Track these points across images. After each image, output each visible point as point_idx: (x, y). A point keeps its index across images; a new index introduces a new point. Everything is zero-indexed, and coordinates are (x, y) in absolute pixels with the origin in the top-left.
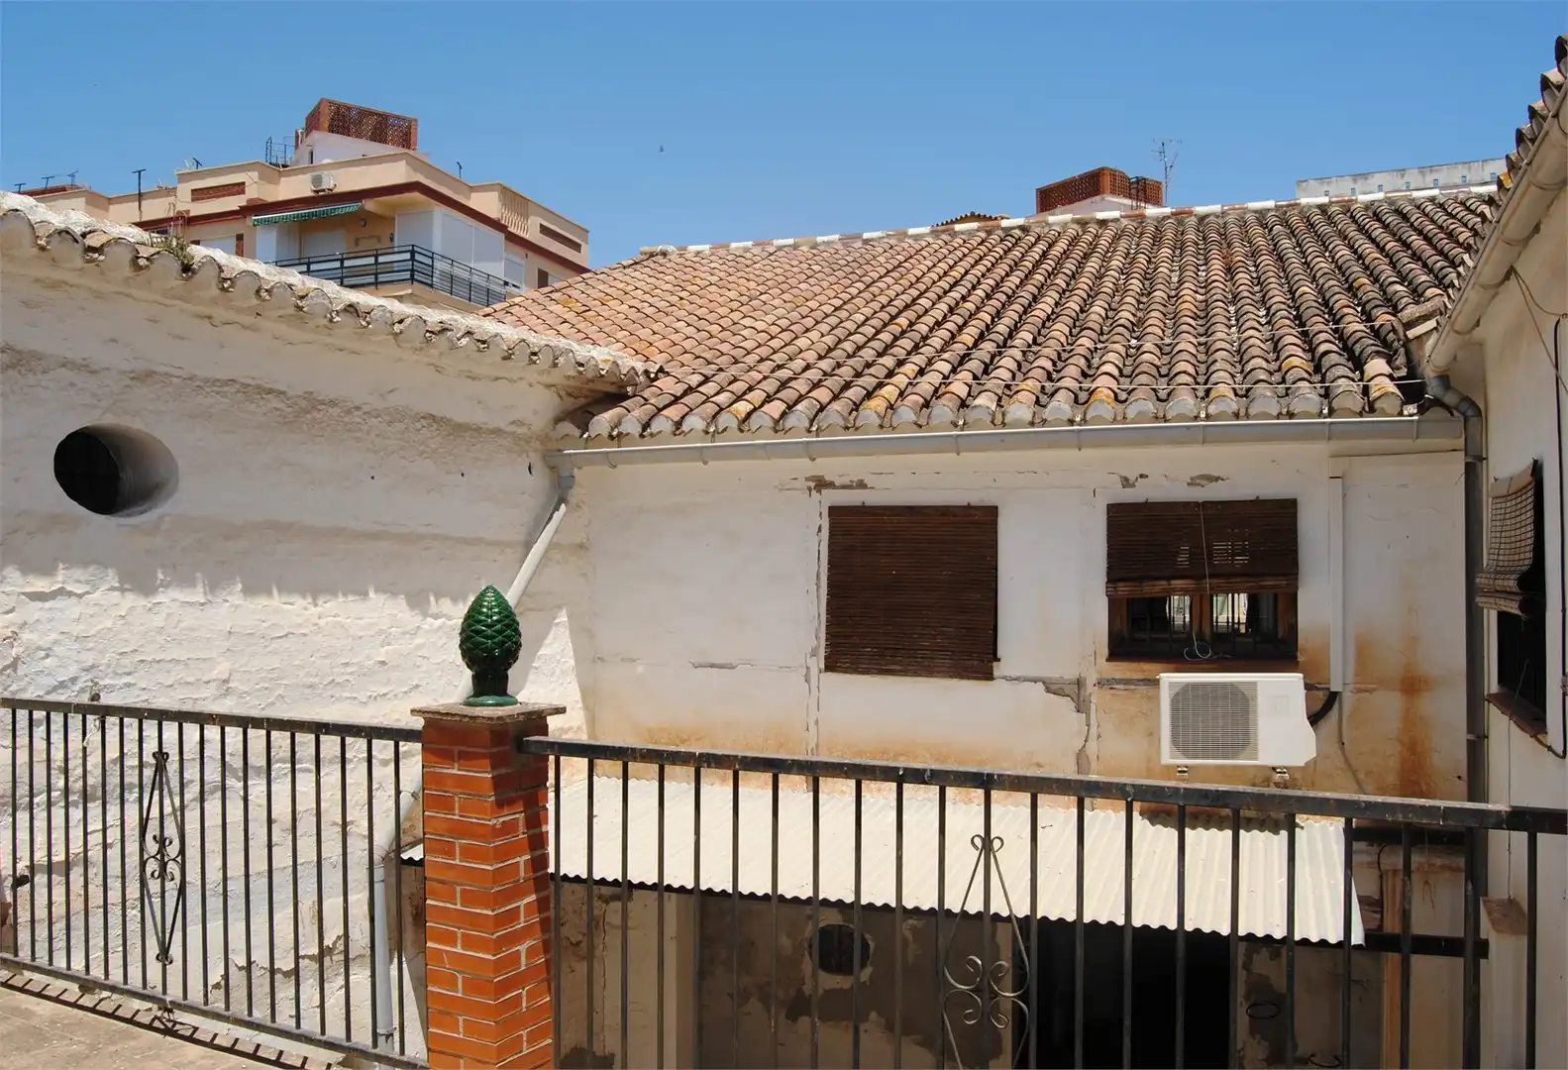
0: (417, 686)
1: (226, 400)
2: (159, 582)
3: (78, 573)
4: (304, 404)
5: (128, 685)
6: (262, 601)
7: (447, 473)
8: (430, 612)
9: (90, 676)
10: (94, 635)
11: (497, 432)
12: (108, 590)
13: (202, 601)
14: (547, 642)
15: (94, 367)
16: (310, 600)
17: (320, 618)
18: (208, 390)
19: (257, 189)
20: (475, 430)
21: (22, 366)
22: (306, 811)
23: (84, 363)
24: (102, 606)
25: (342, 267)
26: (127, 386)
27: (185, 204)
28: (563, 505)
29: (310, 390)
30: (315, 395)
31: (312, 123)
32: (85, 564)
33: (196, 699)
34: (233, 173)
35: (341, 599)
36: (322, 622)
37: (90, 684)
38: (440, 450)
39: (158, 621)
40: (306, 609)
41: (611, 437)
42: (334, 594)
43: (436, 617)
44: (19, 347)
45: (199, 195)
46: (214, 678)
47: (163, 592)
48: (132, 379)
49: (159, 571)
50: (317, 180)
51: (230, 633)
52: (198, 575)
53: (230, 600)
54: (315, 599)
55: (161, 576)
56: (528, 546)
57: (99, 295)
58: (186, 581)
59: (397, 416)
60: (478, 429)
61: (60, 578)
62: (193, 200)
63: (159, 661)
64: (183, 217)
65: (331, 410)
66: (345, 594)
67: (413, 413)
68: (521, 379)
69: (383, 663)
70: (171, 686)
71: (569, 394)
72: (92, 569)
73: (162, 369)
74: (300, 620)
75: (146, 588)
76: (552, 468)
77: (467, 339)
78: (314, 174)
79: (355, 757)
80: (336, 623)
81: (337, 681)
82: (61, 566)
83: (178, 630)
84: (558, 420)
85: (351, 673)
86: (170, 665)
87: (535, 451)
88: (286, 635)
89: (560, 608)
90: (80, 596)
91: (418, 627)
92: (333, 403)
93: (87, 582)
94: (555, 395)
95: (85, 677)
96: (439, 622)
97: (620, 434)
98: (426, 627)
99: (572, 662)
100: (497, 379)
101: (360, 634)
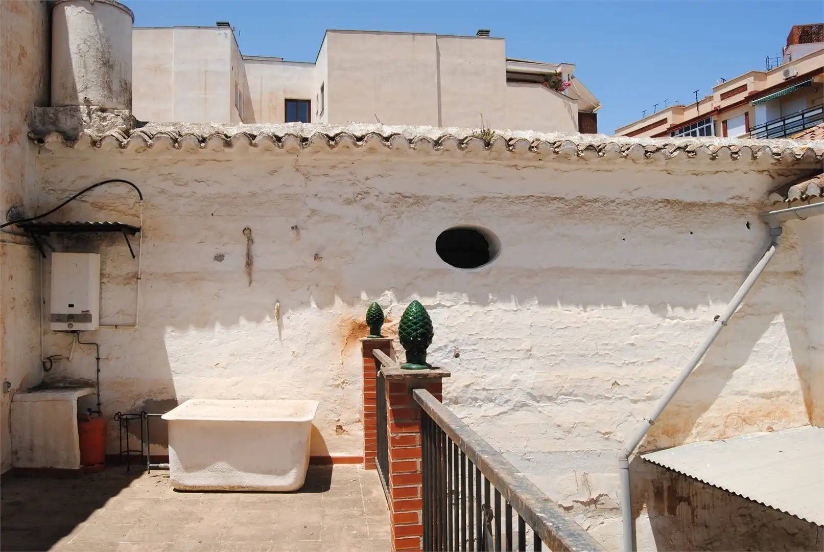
0: (658, 359)
1: (528, 206)
2: (490, 300)
3: (447, 296)
4: (576, 203)
5: (474, 350)
6: (551, 309)
7: (680, 233)
8: (668, 316)
9: (453, 345)
10: (455, 326)
11: (720, 205)
12: (464, 304)
13: (515, 309)
14: (765, 335)
15: (455, 199)
16: (582, 309)
17: (588, 318)
18: (517, 202)
19: (753, 86)
20: (701, 205)
21: (419, 203)
22: (580, 423)
23: (450, 197)
24: (460, 312)
25: (803, 118)
26: (472, 206)
27: (718, 103)
28: (773, 247)
29: (581, 195)
30: (584, 197)
31: (790, 42)
32: (451, 291)
33: (512, 359)
34: (740, 81)
35: (603, 308)
36: (590, 321)
37: (454, 348)
38: (674, 220)
39: (490, 319)
40: (579, 314)
41: (802, 199)
42: (598, 305)
43: (672, 318)
44: (417, 195)
45: (724, 96)
46: (522, 348)
47: (493, 305)
48: (474, 202)
49: (490, 294)
50: (786, 73)
51: (531, 326)
52: (512, 296)
53: (531, 308)
54: (585, 308)
55: (491, 297)
56: (746, 274)
57: (454, 165)
58: (506, 299)
59: (640, 203)
60: (704, 205)
61: (438, 299)
62: (722, 100)
63: (490, 339)
64: (717, 110)
65: (594, 205)
66: (605, 305)
67: (652, 200)
68: (736, 170)
69: (633, 345)
70: (498, 351)
71: (780, 175)
72: (455, 294)
73: (491, 195)
74: (575, 320)
75: (484, 302)
76: (766, 223)
77: (678, 152)
78: (785, 70)
79: (613, 396)
80: (600, 321)
81: (600, 353)
82: (439, 293)
83: (502, 324)
84: (770, 192)
85: (610, 350)
86: (496, 341)
87: (752, 214)
88: (566, 328)
89: (777, 313)
90: (449, 307)
91: (659, 325)
92: (595, 201)
93: (452, 300)
94: (768, 177)
95: (452, 345)
96: (675, 321)
97: (807, 197)
98: (665, 324)
99: (789, 349)
100: (717, 172)
101: (616, 328)
